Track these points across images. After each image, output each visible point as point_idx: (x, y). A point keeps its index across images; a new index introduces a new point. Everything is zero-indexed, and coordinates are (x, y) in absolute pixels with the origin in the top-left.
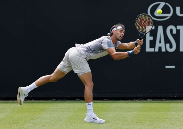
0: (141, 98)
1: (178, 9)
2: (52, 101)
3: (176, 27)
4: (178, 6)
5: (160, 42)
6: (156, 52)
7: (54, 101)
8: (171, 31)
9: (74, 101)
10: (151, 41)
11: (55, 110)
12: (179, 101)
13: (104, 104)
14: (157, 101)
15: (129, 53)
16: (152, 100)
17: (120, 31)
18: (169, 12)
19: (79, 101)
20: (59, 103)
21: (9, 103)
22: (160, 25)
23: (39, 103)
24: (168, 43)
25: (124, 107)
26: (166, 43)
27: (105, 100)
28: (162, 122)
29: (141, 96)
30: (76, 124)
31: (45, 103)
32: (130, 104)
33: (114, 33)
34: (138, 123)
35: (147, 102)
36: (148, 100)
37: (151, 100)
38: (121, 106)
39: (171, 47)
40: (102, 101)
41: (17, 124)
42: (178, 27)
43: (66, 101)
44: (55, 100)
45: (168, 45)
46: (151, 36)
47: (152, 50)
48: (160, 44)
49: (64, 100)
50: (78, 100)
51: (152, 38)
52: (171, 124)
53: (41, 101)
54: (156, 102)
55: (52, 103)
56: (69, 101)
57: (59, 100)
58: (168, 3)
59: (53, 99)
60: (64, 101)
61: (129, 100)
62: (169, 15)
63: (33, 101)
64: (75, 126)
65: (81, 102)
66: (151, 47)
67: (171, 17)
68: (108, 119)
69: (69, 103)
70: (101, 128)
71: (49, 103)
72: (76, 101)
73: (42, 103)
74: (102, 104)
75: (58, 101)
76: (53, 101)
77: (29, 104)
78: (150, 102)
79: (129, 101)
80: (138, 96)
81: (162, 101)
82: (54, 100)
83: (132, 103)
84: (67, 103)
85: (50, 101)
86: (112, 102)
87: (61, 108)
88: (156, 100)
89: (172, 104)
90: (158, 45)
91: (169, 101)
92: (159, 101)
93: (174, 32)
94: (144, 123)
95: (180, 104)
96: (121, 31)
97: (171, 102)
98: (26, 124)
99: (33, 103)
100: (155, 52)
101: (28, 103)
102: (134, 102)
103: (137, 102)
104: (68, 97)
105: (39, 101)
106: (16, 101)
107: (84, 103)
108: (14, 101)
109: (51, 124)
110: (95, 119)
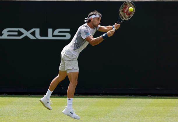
2: (126, 97)
9: (146, 97)
11: (129, 104)
13: (173, 99)
15: (103, 37)
27: (173, 96)
30: (148, 118)
40: (170, 97)
41: (95, 116)
43: (139, 97)
44: (128, 95)
57: (133, 96)
63: (109, 96)
64: (147, 119)
65: (152, 98)
68: (176, 114)
70: (170, 121)
72: (148, 97)
74: (171, 99)
75: (131, 97)
76: (126, 96)
84: (140, 98)
85: (124, 97)
87: (135, 103)
98: (103, 116)
104: (141, 93)
105: (114, 97)
106: (94, 96)
107: (155, 98)
108: (92, 96)
109: (125, 117)
110: (72, 113)
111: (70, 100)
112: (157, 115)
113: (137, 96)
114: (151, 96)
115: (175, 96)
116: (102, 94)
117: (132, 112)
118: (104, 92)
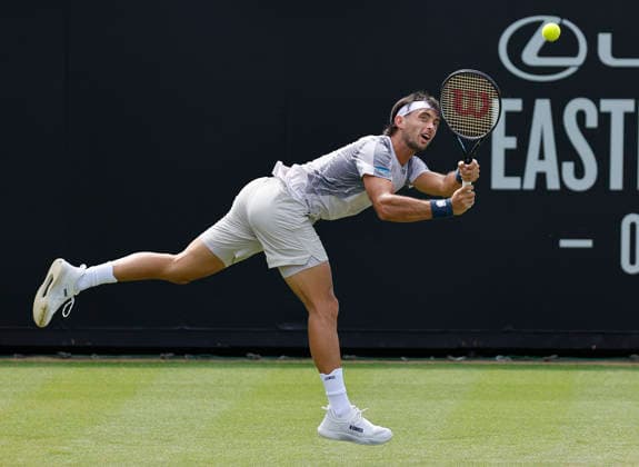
0: (472, 353)
1: (605, 41)
2: (163, 361)
3: (598, 106)
4: (605, 31)
5: (542, 156)
6: (528, 192)
7: (169, 361)
8: (581, 116)
9: (239, 360)
10: (508, 152)
11: (172, 391)
12: (605, 363)
14: (530, 363)
16: (513, 358)
17: (420, 117)
18: (574, 53)
19: (257, 359)
20: (187, 365)
21: (10, 364)
22: (543, 96)
23: (118, 364)
24: (569, 160)
25: (415, 383)
26: (561, 159)
27: (347, 357)
28: (547, 436)
29: (475, 344)
30: (247, 442)
31: (137, 365)
32: (435, 371)
33: (399, 126)
34: (463, 437)
35: (494, 367)
36: (498, 358)
37: (507, 358)
38: (405, 380)
39: (579, 173)
41: (37, 438)
42: (606, 105)
43: (212, 361)
44: (171, 355)
45: (568, 167)
46: (508, 133)
47: (513, 183)
48: (541, 162)
49: (203, 358)
50: (251, 358)
51: (512, 143)
52: (578, 442)
53: (124, 360)
54: (528, 367)
55: (163, 365)
56: (221, 361)
57: (187, 356)
58: (569, 20)
59: (165, 352)
60: (204, 361)
61: (432, 358)
62: (574, 63)
63: (96, 358)
64: (241, 448)
65: (265, 365)
66: (509, 172)
67: (581, 68)
69: (220, 366)
71: (151, 365)
72: (246, 361)
73: (125, 365)
76: (163, 358)
77: (80, 369)
78: (504, 367)
79: (432, 361)
80: (464, 344)
81: (547, 361)
82: (170, 358)
83: (440, 367)
84: (213, 366)
85: (154, 360)
86: (372, 366)
87: (195, 385)
88: (526, 360)
89: (581, 373)
90: (533, 166)
91: (573, 364)
92: (537, 363)
93: (592, 122)
94: (483, 439)
95: (609, 373)
96: (424, 116)
97: (577, 368)
98: (71, 438)
99: (93, 364)
100: (522, 192)
101: (77, 365)
102: (447, 367)
103: (458, 366)
104: (219, 345)
105: (115, 361)
106: (34, 359)
107: (273, 366)
108: (29, 359)
109: (156, 439)
110: (356, 429)
111: (333, 377)
112: (282, 432)
113: (208, 358)
114: (258, 356)
115: (353, 357)
116: (67, 352)
117: (185, 419)
118: (73, 342)
